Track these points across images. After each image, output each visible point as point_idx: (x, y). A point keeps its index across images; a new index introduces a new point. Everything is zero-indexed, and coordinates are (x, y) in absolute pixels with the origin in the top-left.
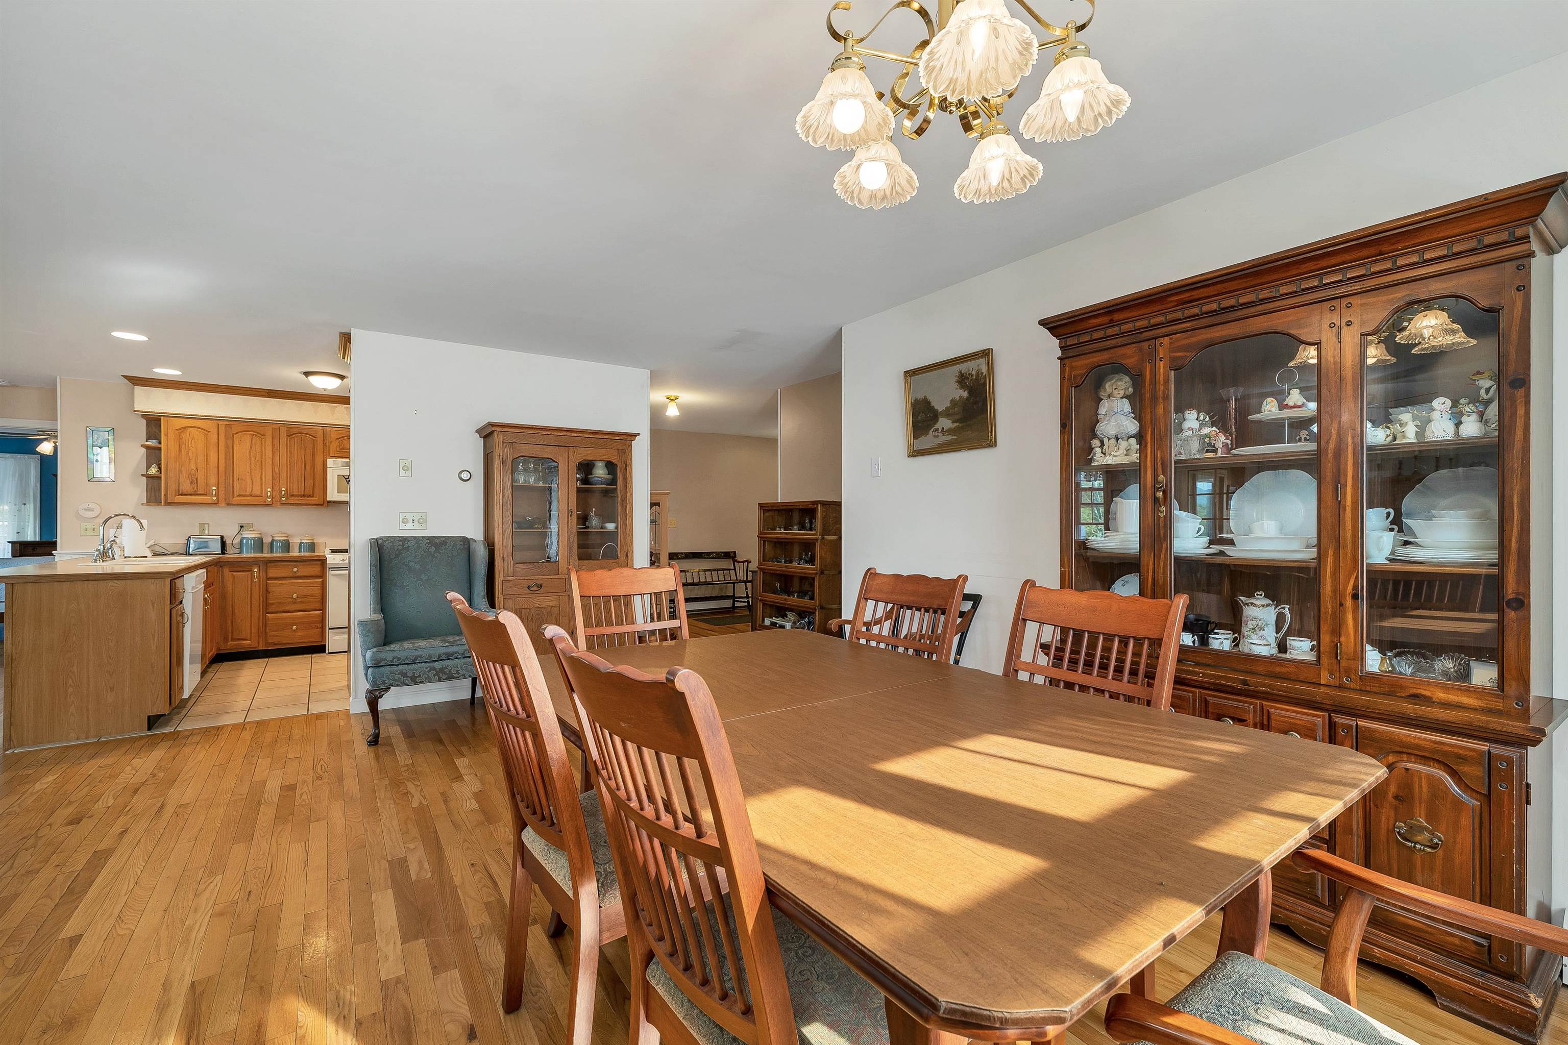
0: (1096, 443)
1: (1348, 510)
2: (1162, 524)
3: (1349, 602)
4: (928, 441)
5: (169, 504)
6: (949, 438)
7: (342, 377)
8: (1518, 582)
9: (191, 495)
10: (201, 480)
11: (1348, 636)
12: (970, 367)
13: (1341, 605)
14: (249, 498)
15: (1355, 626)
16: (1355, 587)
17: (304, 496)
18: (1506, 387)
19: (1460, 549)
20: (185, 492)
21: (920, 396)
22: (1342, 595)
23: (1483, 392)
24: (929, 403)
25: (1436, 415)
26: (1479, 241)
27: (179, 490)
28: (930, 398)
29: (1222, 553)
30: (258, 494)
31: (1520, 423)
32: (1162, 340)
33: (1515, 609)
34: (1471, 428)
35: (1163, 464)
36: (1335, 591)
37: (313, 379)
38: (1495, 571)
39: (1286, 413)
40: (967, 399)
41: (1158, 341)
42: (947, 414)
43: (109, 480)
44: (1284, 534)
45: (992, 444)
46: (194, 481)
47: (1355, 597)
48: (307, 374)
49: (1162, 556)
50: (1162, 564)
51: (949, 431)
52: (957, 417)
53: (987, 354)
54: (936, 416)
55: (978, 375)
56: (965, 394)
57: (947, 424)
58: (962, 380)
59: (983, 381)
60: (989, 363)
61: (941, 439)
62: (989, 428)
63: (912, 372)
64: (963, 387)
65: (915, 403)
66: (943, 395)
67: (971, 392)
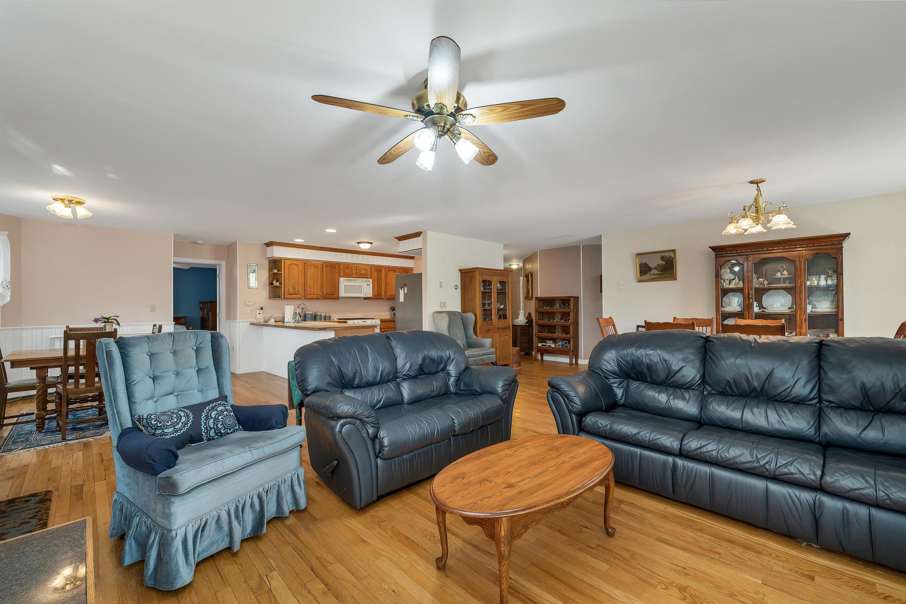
0: (722, 281)
1: (803, 300)
2: (751, 304)
3: (804, 321)
4: (647, 277)
5: (285, 298)
6: (657, 276)
7: (371, 243)
8: (841, 315)
9: (293, 294)
10: (296, 288)
11: (803, 329)
12: (667, 254)
13: (802, 322)
14: (312, 296)
15: (805, 327)
16: (805, 318)
17: (332, 294)
18: (838, 275)
19: (829, 309)
20: (291, 293)
21: (643, 262)
22: (802, 320)
23: (830, 274)
24: (648, 265)
25: (821, 279)
26: (832, 243)
27: (289, 292)
28: (647, 263)
29: (764, 311)
30: (316, 294)
31: (841, 282)
32: (750, 256)
33: (841, 321)
34: (830, 282)
35: (751, 288)
36: (800, 319)
37: (361, 245)
38: (836, 313)
39: (783, 276)
40: (665, 264)
41: (749, 256)
42: (655, 268)
43: (255, 288)
44: (782, 306)
45: (676, 279)
46: (294, 288)
47: (805, 320)
48: (359, 243)
49: (751, 312)
50: (751, 314)
51: (657, 274)
52: (660, 270)
53: (674, 251)
54: (650, 269)
55: (669, 257)
56: (664, 263)
57: (656, 272)
58: (663, 258)
59: (672, 259)
60: (674, 254)
61: (653, 277)
62: (675, 274)
63: (638, 254)
64: (663, 260)
65: (641, 264)
66: (654, 263)
67: (666, 262)
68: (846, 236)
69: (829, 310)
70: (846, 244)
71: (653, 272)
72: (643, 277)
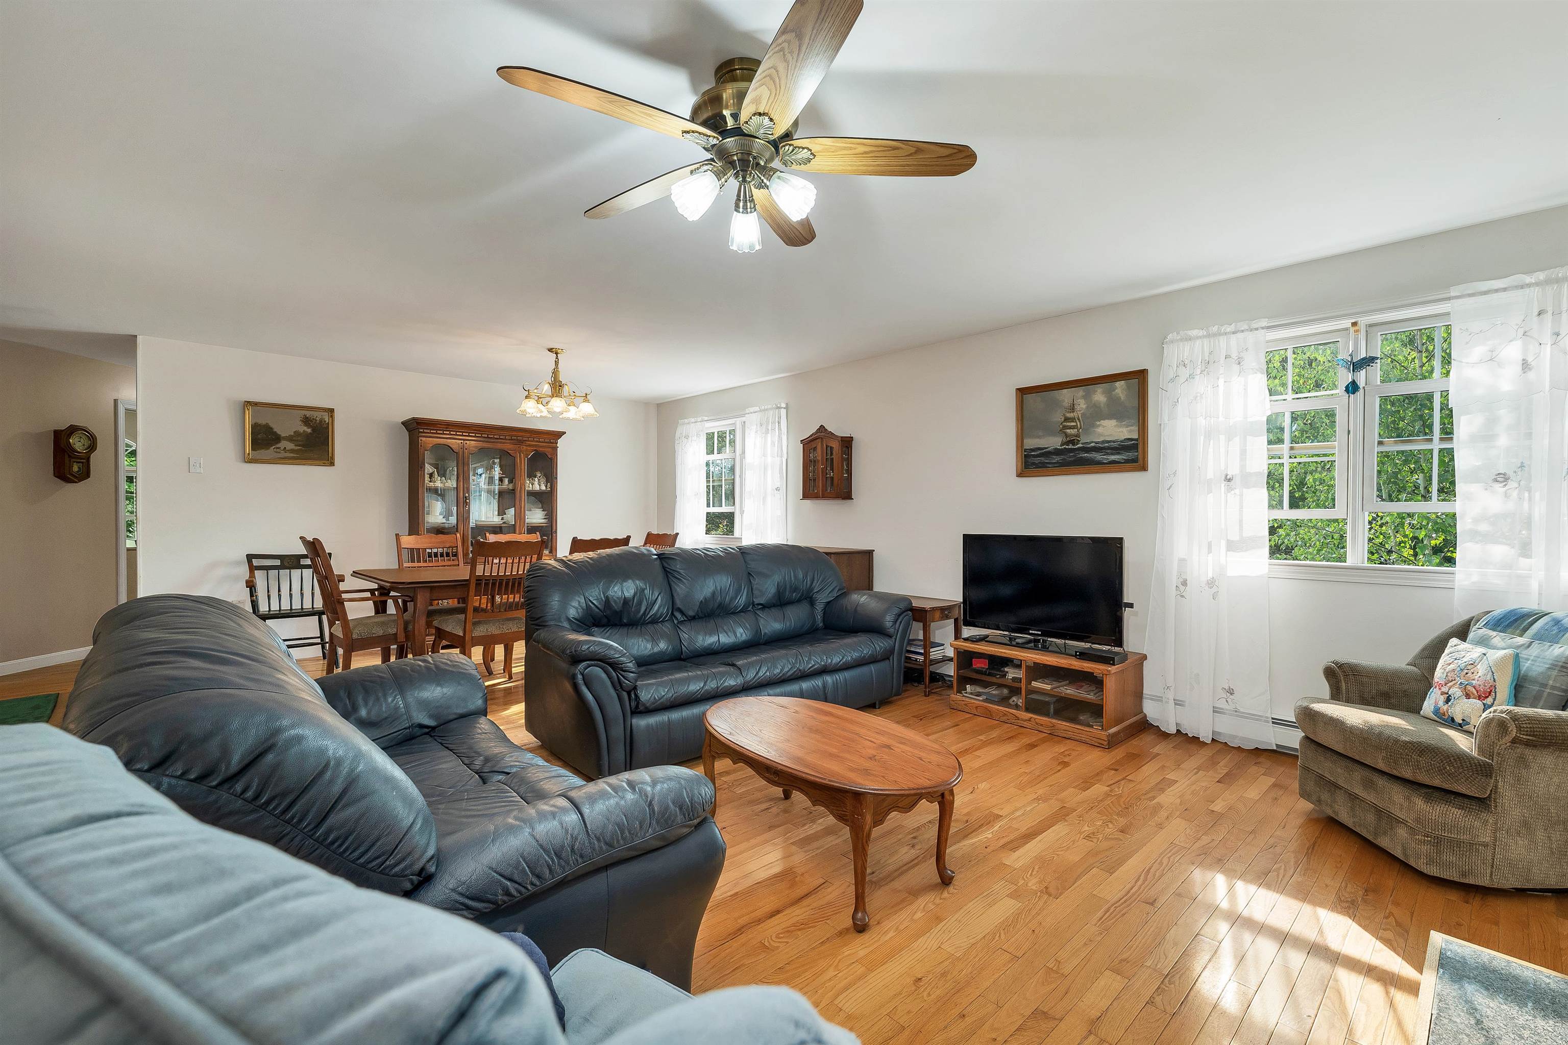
4: (270, 452)
6: (292, 455)
12: (318, 416)
18: (553, 480)
21: (262, 421)
23: (545, 477)
24: (272, 428)
25: (535, 483)
26: (550, 440)
28: (271, 425)
34: (545, 488)
35: (466, 489)
40: (310, 433)
41: (465, 442)
42: (290, 439)
45: (332, 464)
51: (292, 451)
52: (300, 443)
53: (331, 411)
54: (277, 439)
55: (321, 421)
56: (309, 430)
57: (290, 446)
58: (306, 421)
59: (325, 426)
60: (332, 416)
61: (283, 454)
62: (330, 455)
63: (248, 403)
64: (306, 426)
65: (256, 428)
66: (287, 427)
67: (312, 430)
68: (560, 434)
69: (543, 521)
71: (284, 444)
72: (262, 453)
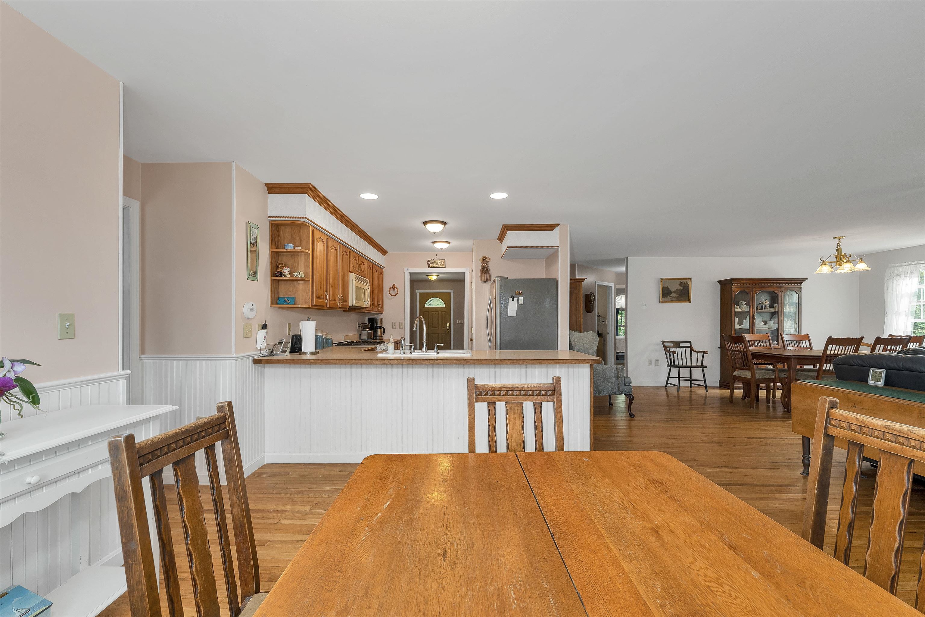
2: (754, 323)
4: (668, 299)
6: (675, 299)
9: (319, 298)
10: (323, 286)
12: (685, 281)
14: (333, 303)
17: (345, 301)
20: (318, 296)
21: (666, 286)
24: (669, 289)
27: (316, 294)
28: (668, 287)
30: (336, 299)
42: (675, 292)
45: (690, 302)
46: (321, 287)
51: (675, 297)
52: (678, 294)
53: (690, 279)
54: (671, 292)
55: (687, 283)
56: (682, 288)
58: (681, 284)
59: (688, 286)
60: (690, 281)
61: (672, 299)
62: (689, 298)
63: (662, 279)
64: (681, 286)
65: (664, 288)
66: (674, 288)
67: (683, 288)
70: (804, 285)
71: (674, 295)
72: (665, 299)
